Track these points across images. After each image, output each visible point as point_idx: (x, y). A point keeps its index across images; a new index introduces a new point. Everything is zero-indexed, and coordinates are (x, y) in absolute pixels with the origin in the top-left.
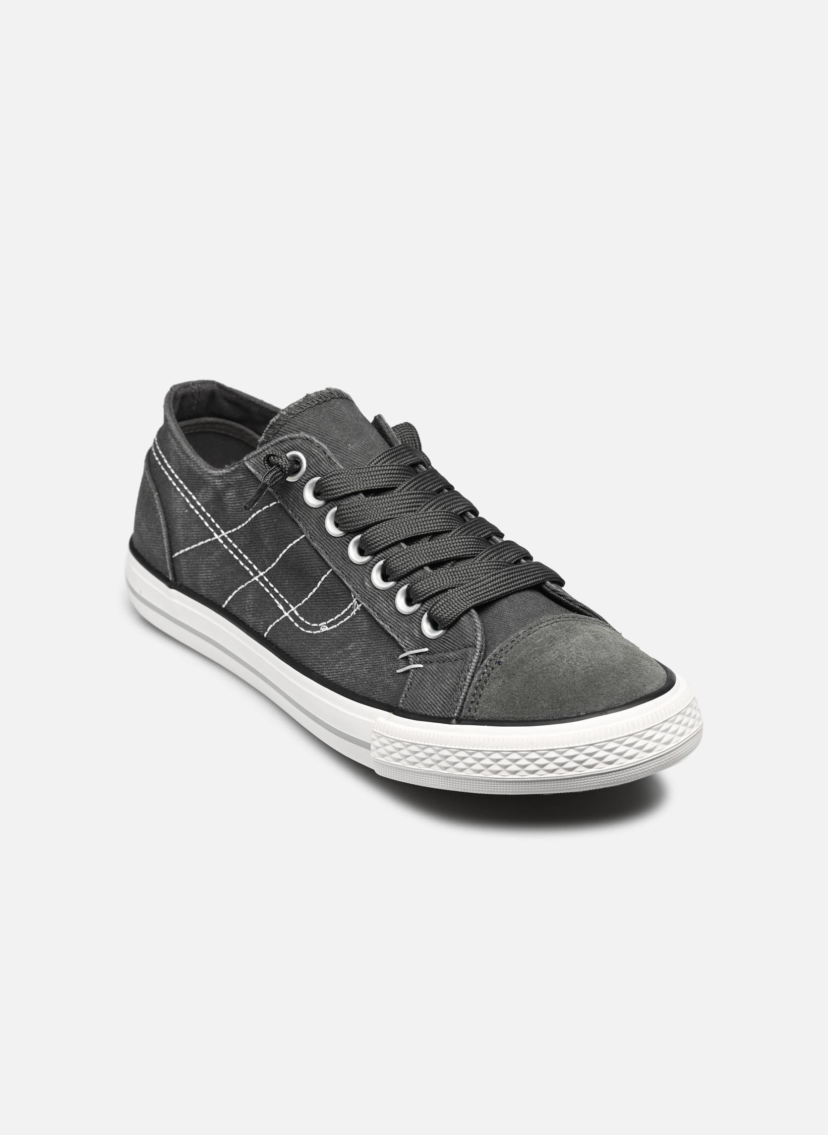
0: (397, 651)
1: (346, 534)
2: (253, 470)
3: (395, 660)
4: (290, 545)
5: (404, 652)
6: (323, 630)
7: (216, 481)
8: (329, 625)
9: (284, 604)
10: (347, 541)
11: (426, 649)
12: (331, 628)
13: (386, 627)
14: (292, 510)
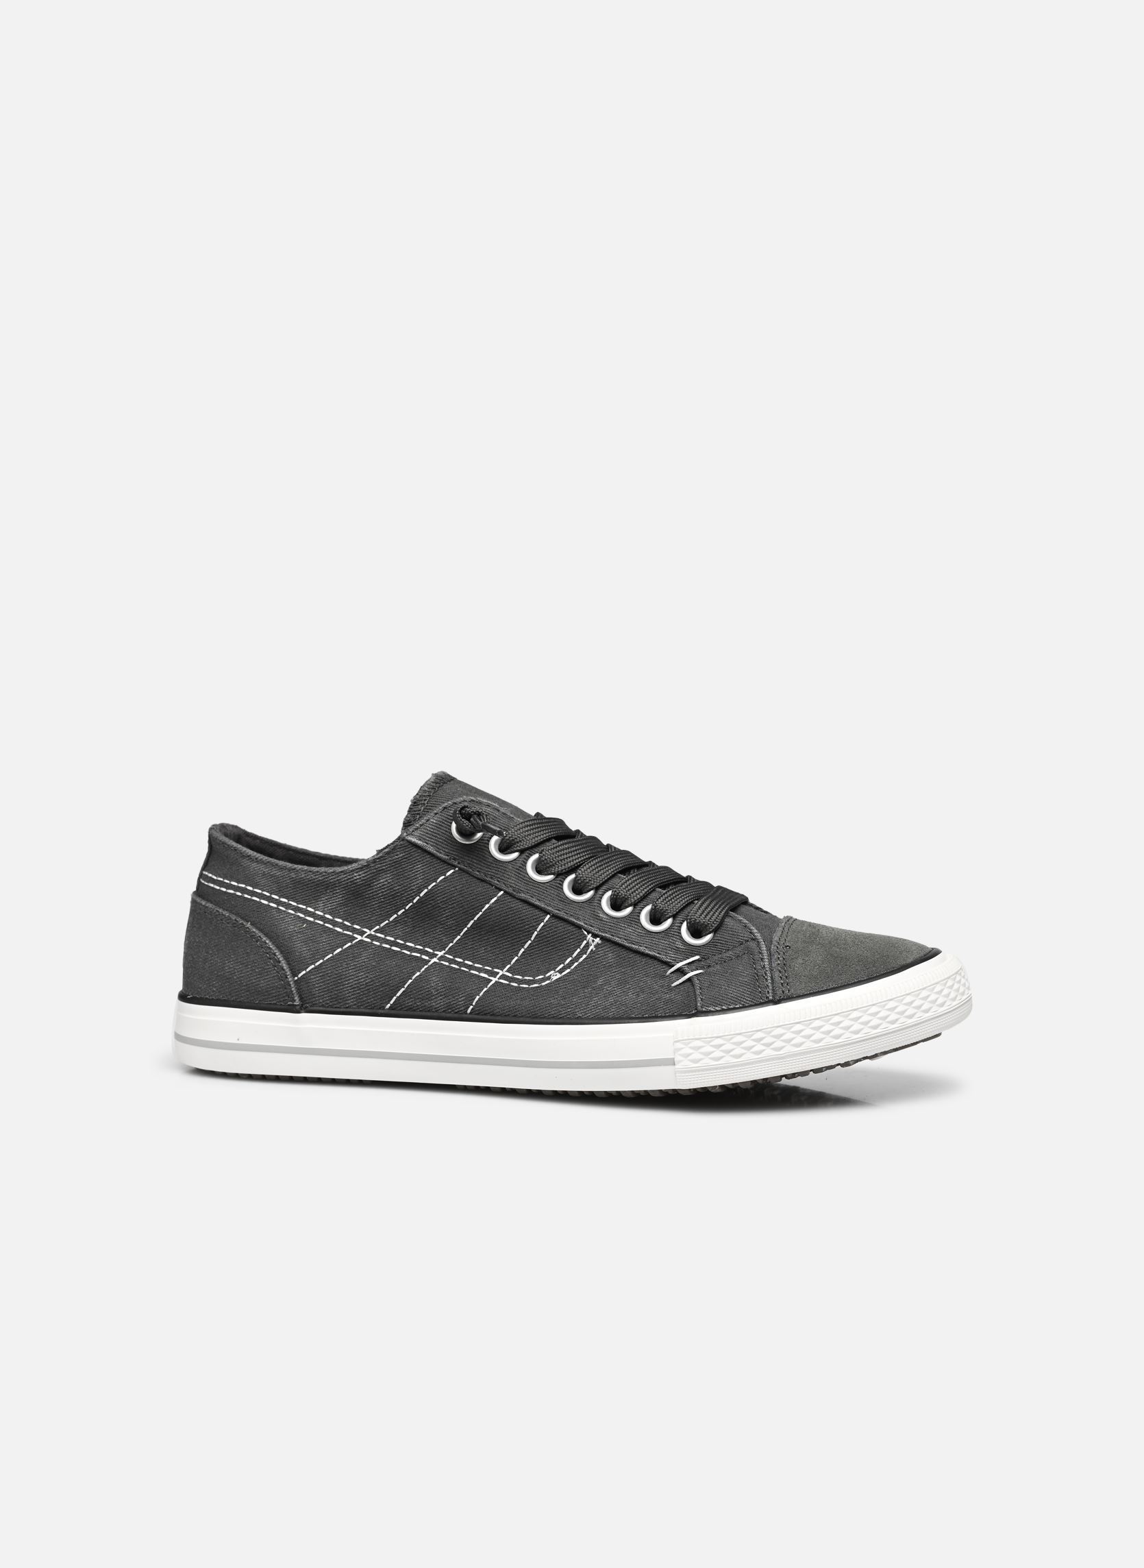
0: (662, 967)
1: (556, 877)
2: (419, 842)
3: (664, 977)
4: (487, 906)
5: (673, 966)
6: (554, 978)
7: (355, 874)
8: (561, 971)
9: (486, 972)
10: (559, 884)
11: (697, 957)
12: (564, 973)
13: (642, 949)
14: (478, 871)
